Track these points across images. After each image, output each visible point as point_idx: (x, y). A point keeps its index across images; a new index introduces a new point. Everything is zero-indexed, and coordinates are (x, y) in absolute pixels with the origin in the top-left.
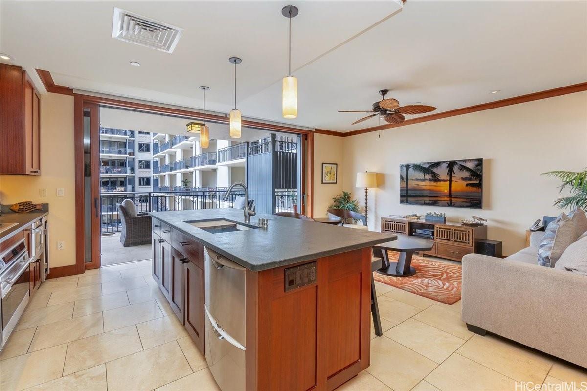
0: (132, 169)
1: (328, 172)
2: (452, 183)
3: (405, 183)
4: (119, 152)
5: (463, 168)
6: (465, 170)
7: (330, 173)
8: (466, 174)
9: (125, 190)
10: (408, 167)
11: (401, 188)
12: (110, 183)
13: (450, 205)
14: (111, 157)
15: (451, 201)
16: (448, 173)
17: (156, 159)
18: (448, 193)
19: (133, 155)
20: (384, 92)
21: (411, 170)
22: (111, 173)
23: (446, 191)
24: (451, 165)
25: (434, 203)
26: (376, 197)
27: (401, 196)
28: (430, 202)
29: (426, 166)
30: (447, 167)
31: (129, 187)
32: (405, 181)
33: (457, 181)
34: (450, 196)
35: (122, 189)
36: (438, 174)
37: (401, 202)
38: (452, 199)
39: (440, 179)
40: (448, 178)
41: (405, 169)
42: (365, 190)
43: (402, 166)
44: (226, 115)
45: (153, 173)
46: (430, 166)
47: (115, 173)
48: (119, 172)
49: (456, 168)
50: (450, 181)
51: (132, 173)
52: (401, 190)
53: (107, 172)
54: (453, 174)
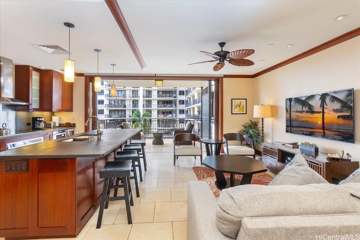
0: (176, 105)
1: (237, 105)
2: (325, 114)
3: (289, 114)
4: (170, 97)
5: (334, 99)
6: (336, 101)
7: (240, 106)
8: (337, 106)
9: (172, 117)
10: (290, 100)
11: (286, 119)
12: (165, 113)
13: (324, 136)
14: (166, 99)
15: (324, 133)
16: (321, 105)
17: (187, 99)
18: (322, 125)
19: (176, 98)
20: (222, 44)
21: (293, 103)
22: (166, 107)
23: (320, 123)
24: (323, 97)
25: (311, 134)
26: (273, 126)
27: (287, 126)
28: (308, 133)
29: (304, 99)
30: (320, 99)
31: (174, 115)
32: (289, 112)
33: (329, 112)
34: (323, 128)
35: (170, 116)
36: (313, 106)
37: (287, 131)
38: (326, 132)
39: (314, 110)
40: (321, 110)
41: (288, 101)
42: (262, 120)
43: (287, 99)
44: (155, 75)
45: (186, 107)
46: (306, 99)
47: (167, 107)
48: (169, 107)
49: (328, 100)
50: (323, 113)
51: (175, 107)
52: (286, 121)
53: (164, 107)
54: (325, 106)
